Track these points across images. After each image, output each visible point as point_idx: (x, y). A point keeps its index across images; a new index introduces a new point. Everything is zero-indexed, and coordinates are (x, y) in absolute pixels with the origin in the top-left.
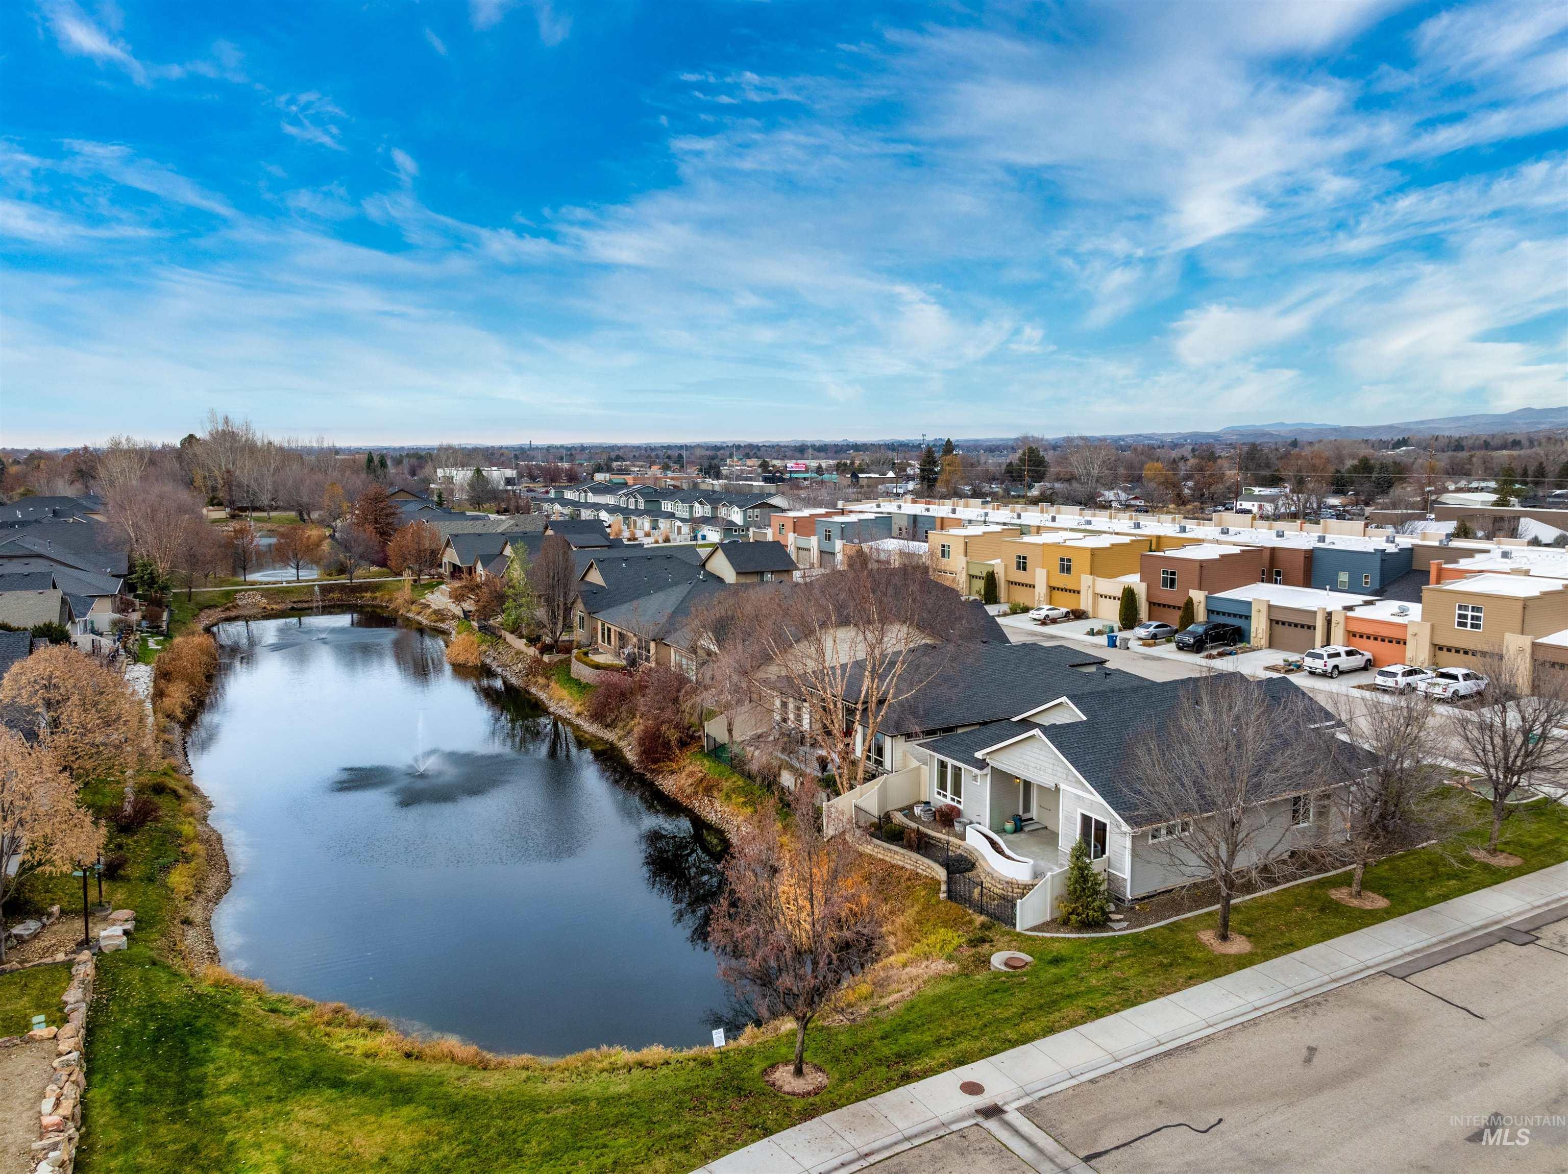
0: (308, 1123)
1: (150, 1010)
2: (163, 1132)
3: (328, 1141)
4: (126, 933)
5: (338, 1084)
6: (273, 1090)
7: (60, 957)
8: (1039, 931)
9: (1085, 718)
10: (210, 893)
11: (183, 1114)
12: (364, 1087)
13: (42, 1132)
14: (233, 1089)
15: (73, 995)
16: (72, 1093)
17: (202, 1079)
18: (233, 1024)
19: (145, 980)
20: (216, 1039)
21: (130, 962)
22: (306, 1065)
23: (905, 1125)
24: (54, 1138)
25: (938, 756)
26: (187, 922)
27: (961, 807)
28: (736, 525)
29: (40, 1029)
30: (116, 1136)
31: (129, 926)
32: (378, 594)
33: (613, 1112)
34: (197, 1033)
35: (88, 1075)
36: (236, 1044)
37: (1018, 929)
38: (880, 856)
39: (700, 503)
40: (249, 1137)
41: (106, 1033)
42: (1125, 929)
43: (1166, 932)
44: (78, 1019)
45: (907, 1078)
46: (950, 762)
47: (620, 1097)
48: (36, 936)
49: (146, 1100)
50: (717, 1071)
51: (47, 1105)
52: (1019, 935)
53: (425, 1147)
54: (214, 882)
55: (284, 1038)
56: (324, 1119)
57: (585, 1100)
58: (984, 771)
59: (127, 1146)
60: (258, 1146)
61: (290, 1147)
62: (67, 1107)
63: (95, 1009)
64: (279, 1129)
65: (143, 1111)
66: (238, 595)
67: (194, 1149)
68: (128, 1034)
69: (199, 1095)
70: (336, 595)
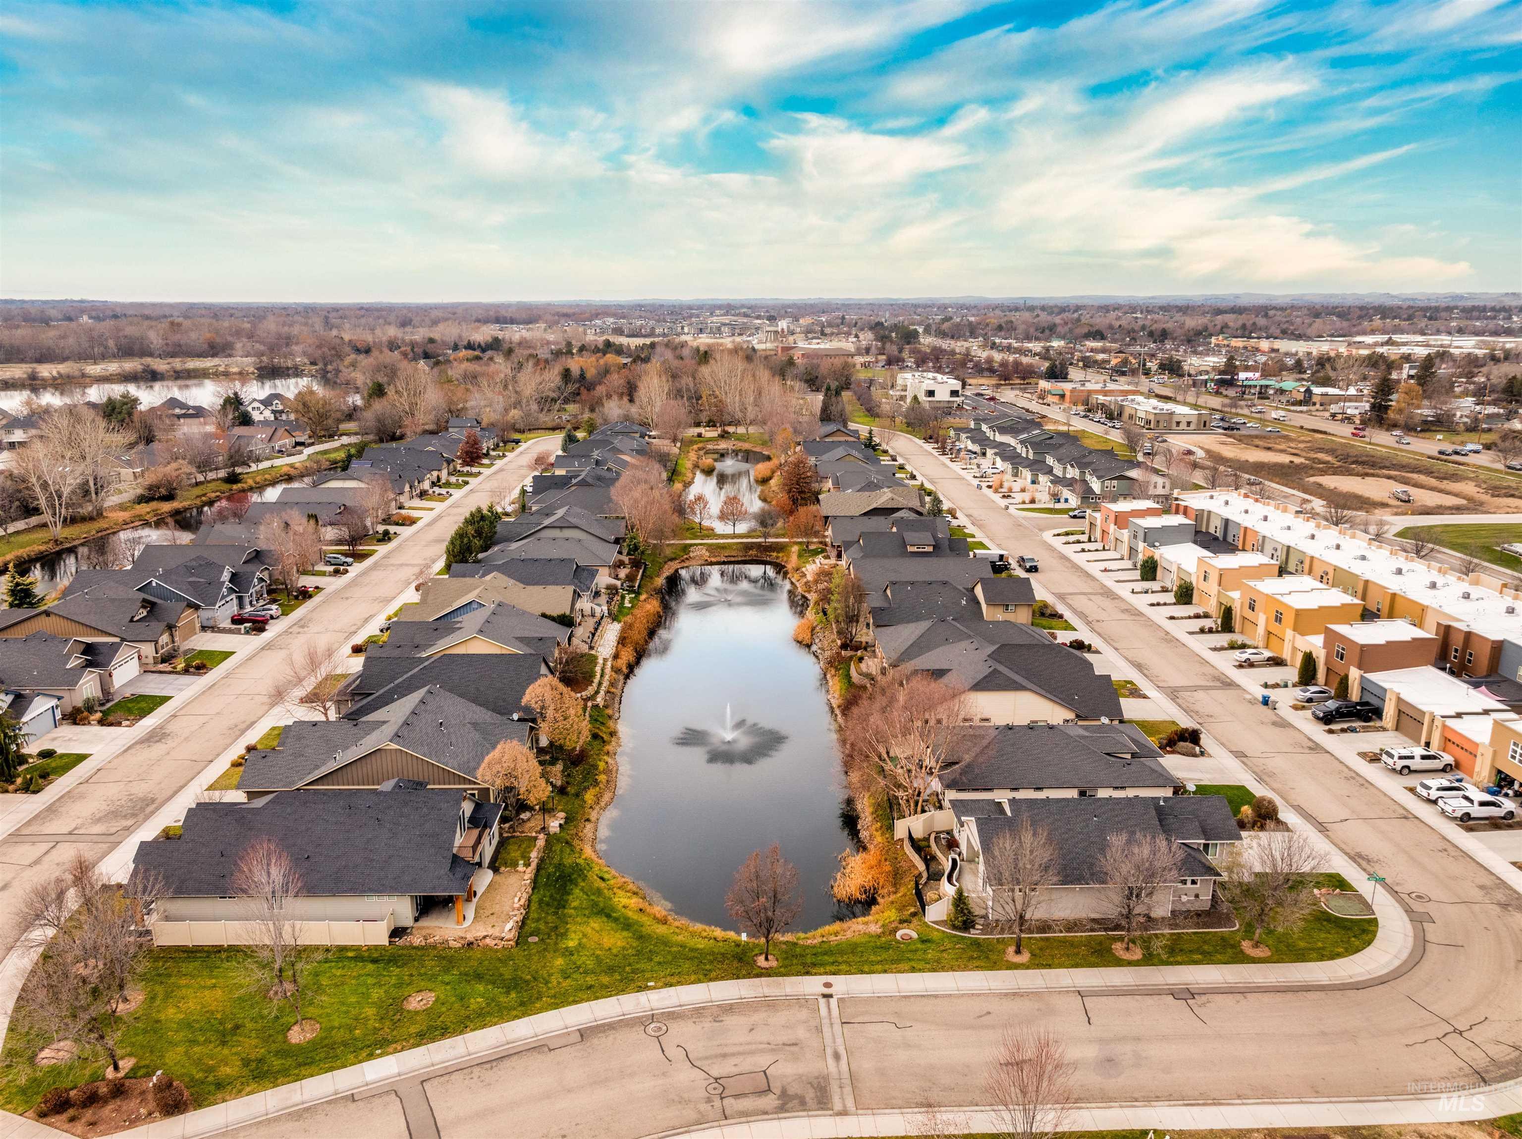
0: (593, 929)
1: (560, 866)
2: (550, 918)
3: (596, 937)
4: (561, 825)
5: (608, 916)
6: (587, 912)
7: (534, 834)
8: (936, 924)
10: (603, 804)
11: (557, 913)
12: (616, 920)
13: (513, 910)
14: (575, 908)
15: (534, 855)
16: (525, 896)
17: (567, 901)
18: (584, 880)
19: (561, 851)
20: (576, 885)
21: (558, 840)
22: (602, 905)
23: (789, 990)
24: (516, 912)
26: (588, 820)
28: (1094, 493)
29: (521, 868)
30: (536, 916)
31: (562, 822)
32: (780, 555)
33: (692, 954)
34: (571, 881)
35: (533, 889)
36: (582, 890)
37: (926, 920)
39: (1072, 466)
40: (573, 928)
41: (543, 872)
43: (995, 942)
44: (534, 865)
45: (808, 973)
47: (698, 949)
48: (529, 820)
49: (548, 905)
50: (738, 950)
51: (516, 899)
52: (925, 923)
53: (624, 948)
54: (607, 797)
55: (599, 892)
56: (598, 929)
57: (685, 947)
59: (538, 920)
60: (575, 932)
61: (585, 935)
62: (522, 902)
63: (542, 860)
64: (584, 928)
65: (546, 908)
66: (692, 549)
67: (556, 927)
68: (549, 875)
69: (564, 907)
70: (753, 552)
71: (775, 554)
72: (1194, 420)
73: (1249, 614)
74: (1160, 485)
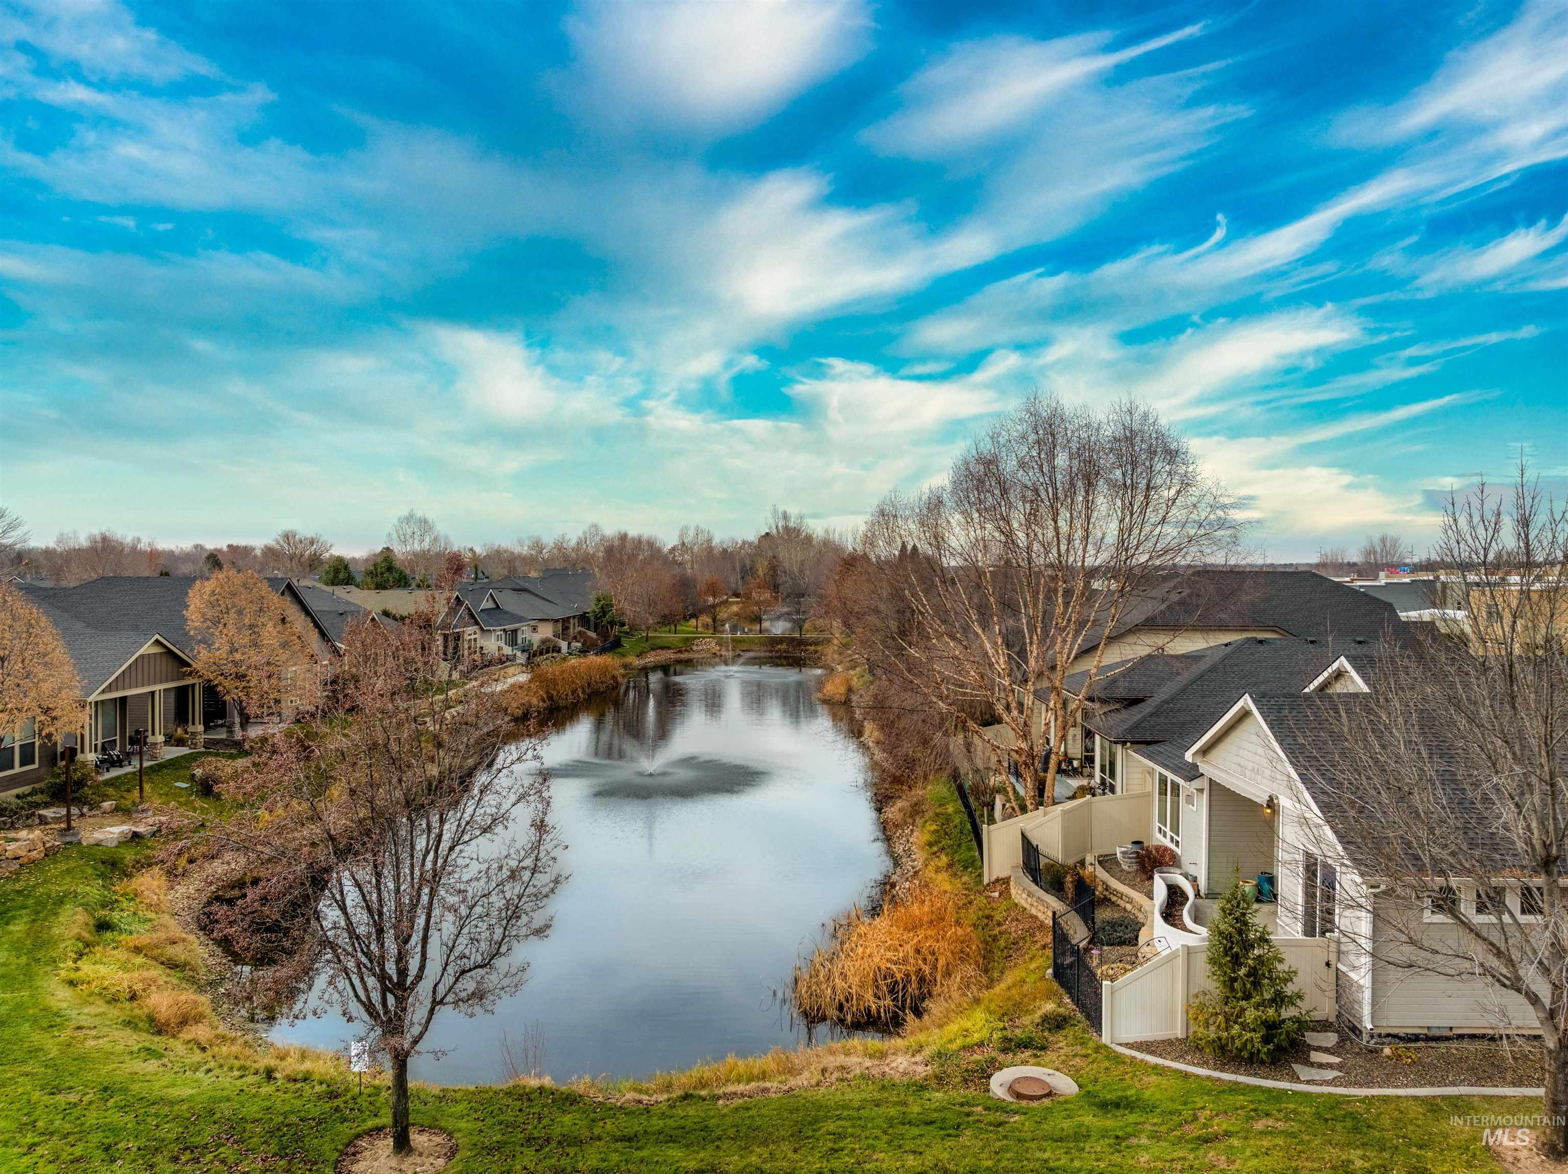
8: (1153, 1053)
9: (1366, 689)
25: (1159, 769)
27: (1178, 851)
37: (1105, 1039)
38: (1034, 912)
42: (1328, 1083)
43: (1416, 1110)
46: (1170, 776)
52: (1099, 1048)
58: (1197, 784)
66: (696, 642)
71: (812, 648)
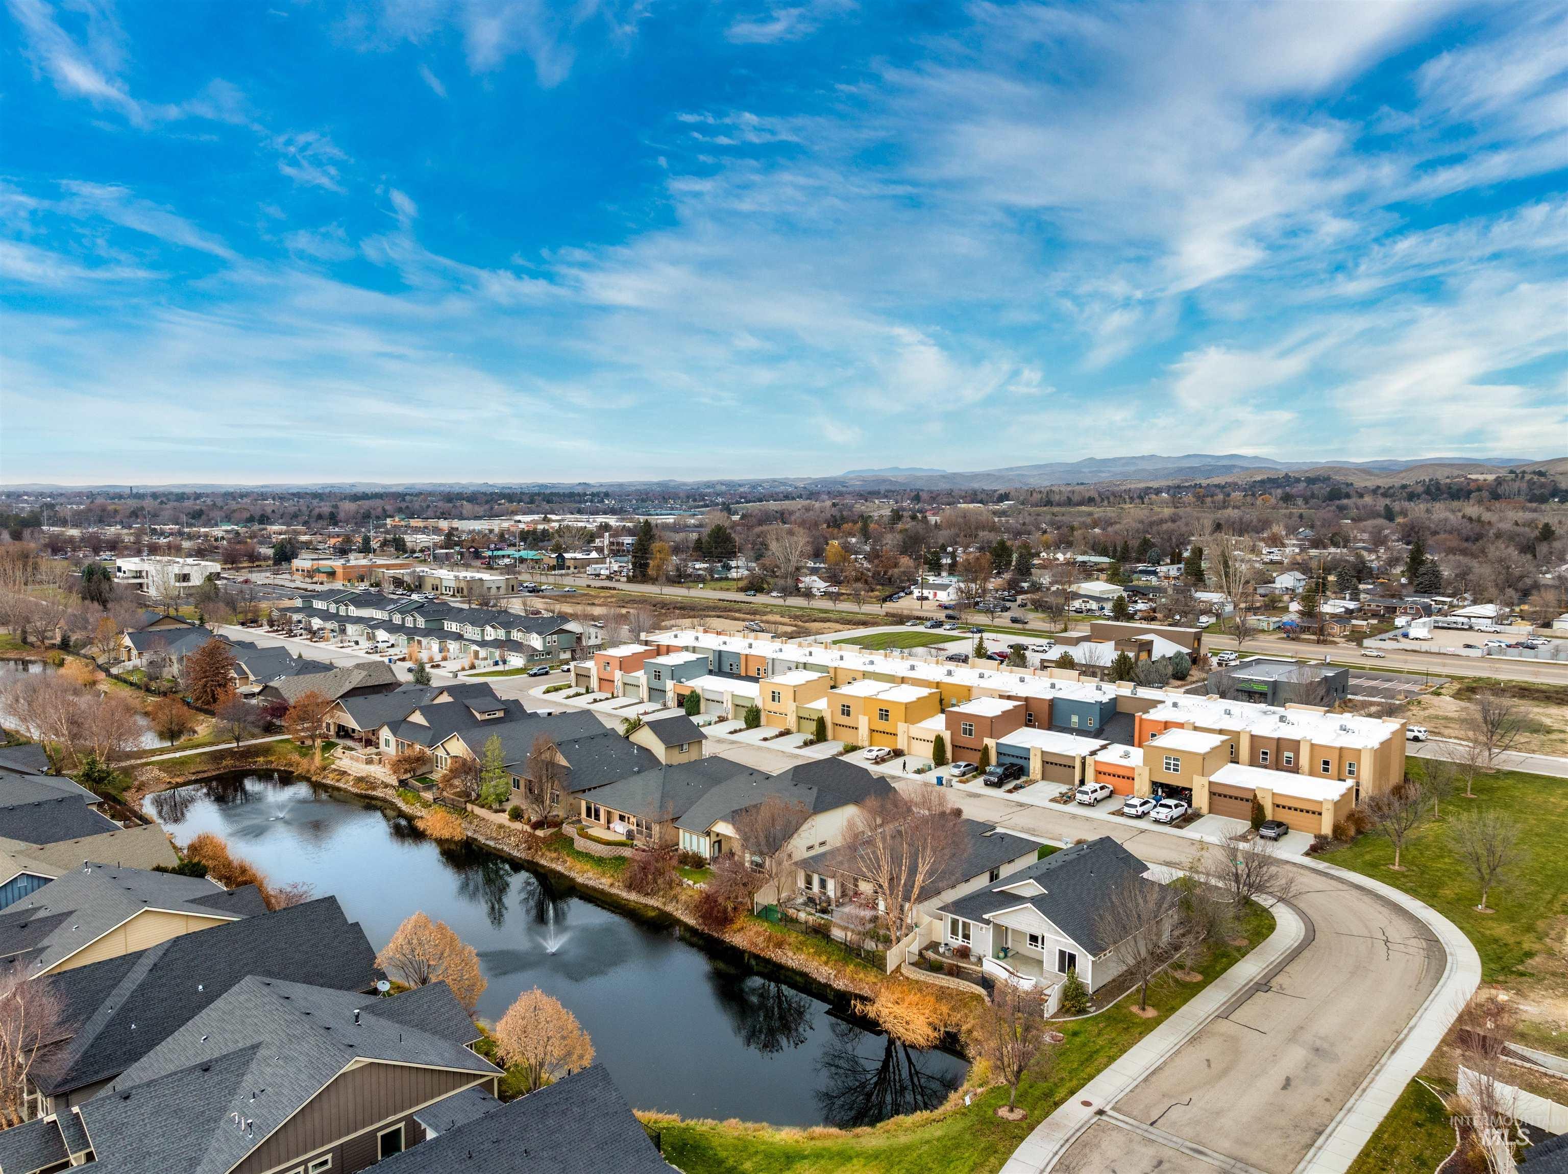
9: (1046, 892)
23: (1072, 1124)
27: (970, 946)
28: (536, 650)
32: (271, 758)
39: (490, 625)
45: (1056, 1104)
46: (961, 919)
50: (973, 1117)
52: (1047, 1022)
58: (989, 926)
66: (136, 772)
70: (228, 762)
71: (261, 759)
72: (503, 585)
73: (844, 720)
74: (593, 636)
